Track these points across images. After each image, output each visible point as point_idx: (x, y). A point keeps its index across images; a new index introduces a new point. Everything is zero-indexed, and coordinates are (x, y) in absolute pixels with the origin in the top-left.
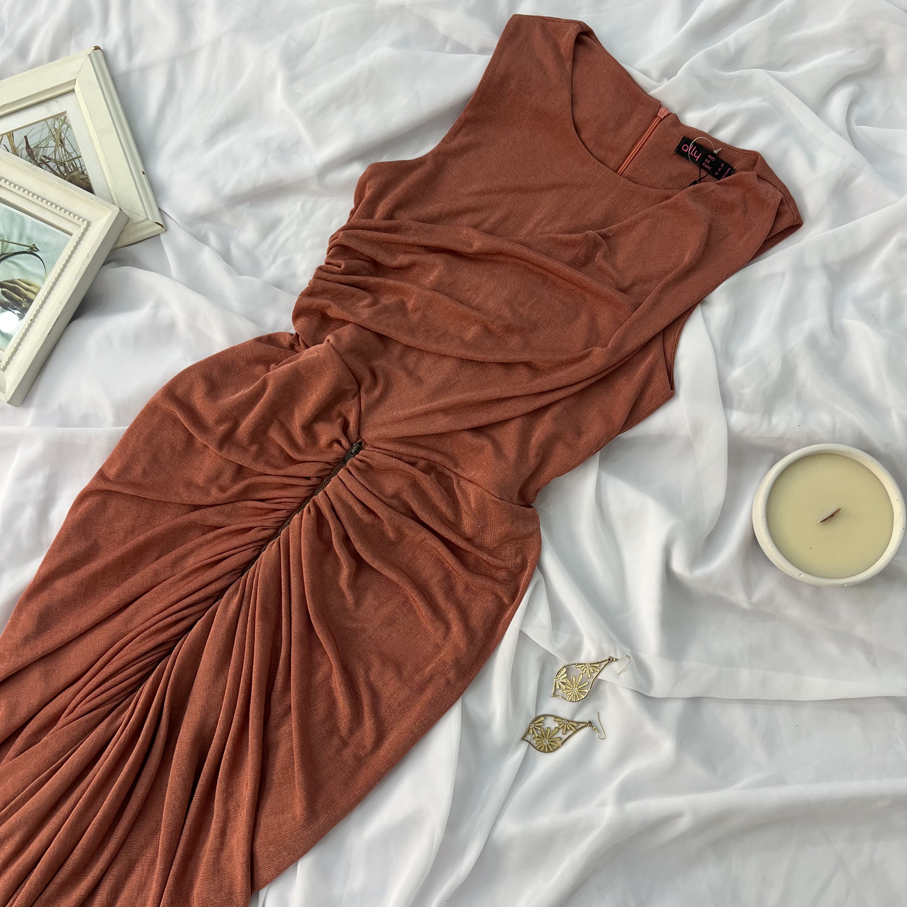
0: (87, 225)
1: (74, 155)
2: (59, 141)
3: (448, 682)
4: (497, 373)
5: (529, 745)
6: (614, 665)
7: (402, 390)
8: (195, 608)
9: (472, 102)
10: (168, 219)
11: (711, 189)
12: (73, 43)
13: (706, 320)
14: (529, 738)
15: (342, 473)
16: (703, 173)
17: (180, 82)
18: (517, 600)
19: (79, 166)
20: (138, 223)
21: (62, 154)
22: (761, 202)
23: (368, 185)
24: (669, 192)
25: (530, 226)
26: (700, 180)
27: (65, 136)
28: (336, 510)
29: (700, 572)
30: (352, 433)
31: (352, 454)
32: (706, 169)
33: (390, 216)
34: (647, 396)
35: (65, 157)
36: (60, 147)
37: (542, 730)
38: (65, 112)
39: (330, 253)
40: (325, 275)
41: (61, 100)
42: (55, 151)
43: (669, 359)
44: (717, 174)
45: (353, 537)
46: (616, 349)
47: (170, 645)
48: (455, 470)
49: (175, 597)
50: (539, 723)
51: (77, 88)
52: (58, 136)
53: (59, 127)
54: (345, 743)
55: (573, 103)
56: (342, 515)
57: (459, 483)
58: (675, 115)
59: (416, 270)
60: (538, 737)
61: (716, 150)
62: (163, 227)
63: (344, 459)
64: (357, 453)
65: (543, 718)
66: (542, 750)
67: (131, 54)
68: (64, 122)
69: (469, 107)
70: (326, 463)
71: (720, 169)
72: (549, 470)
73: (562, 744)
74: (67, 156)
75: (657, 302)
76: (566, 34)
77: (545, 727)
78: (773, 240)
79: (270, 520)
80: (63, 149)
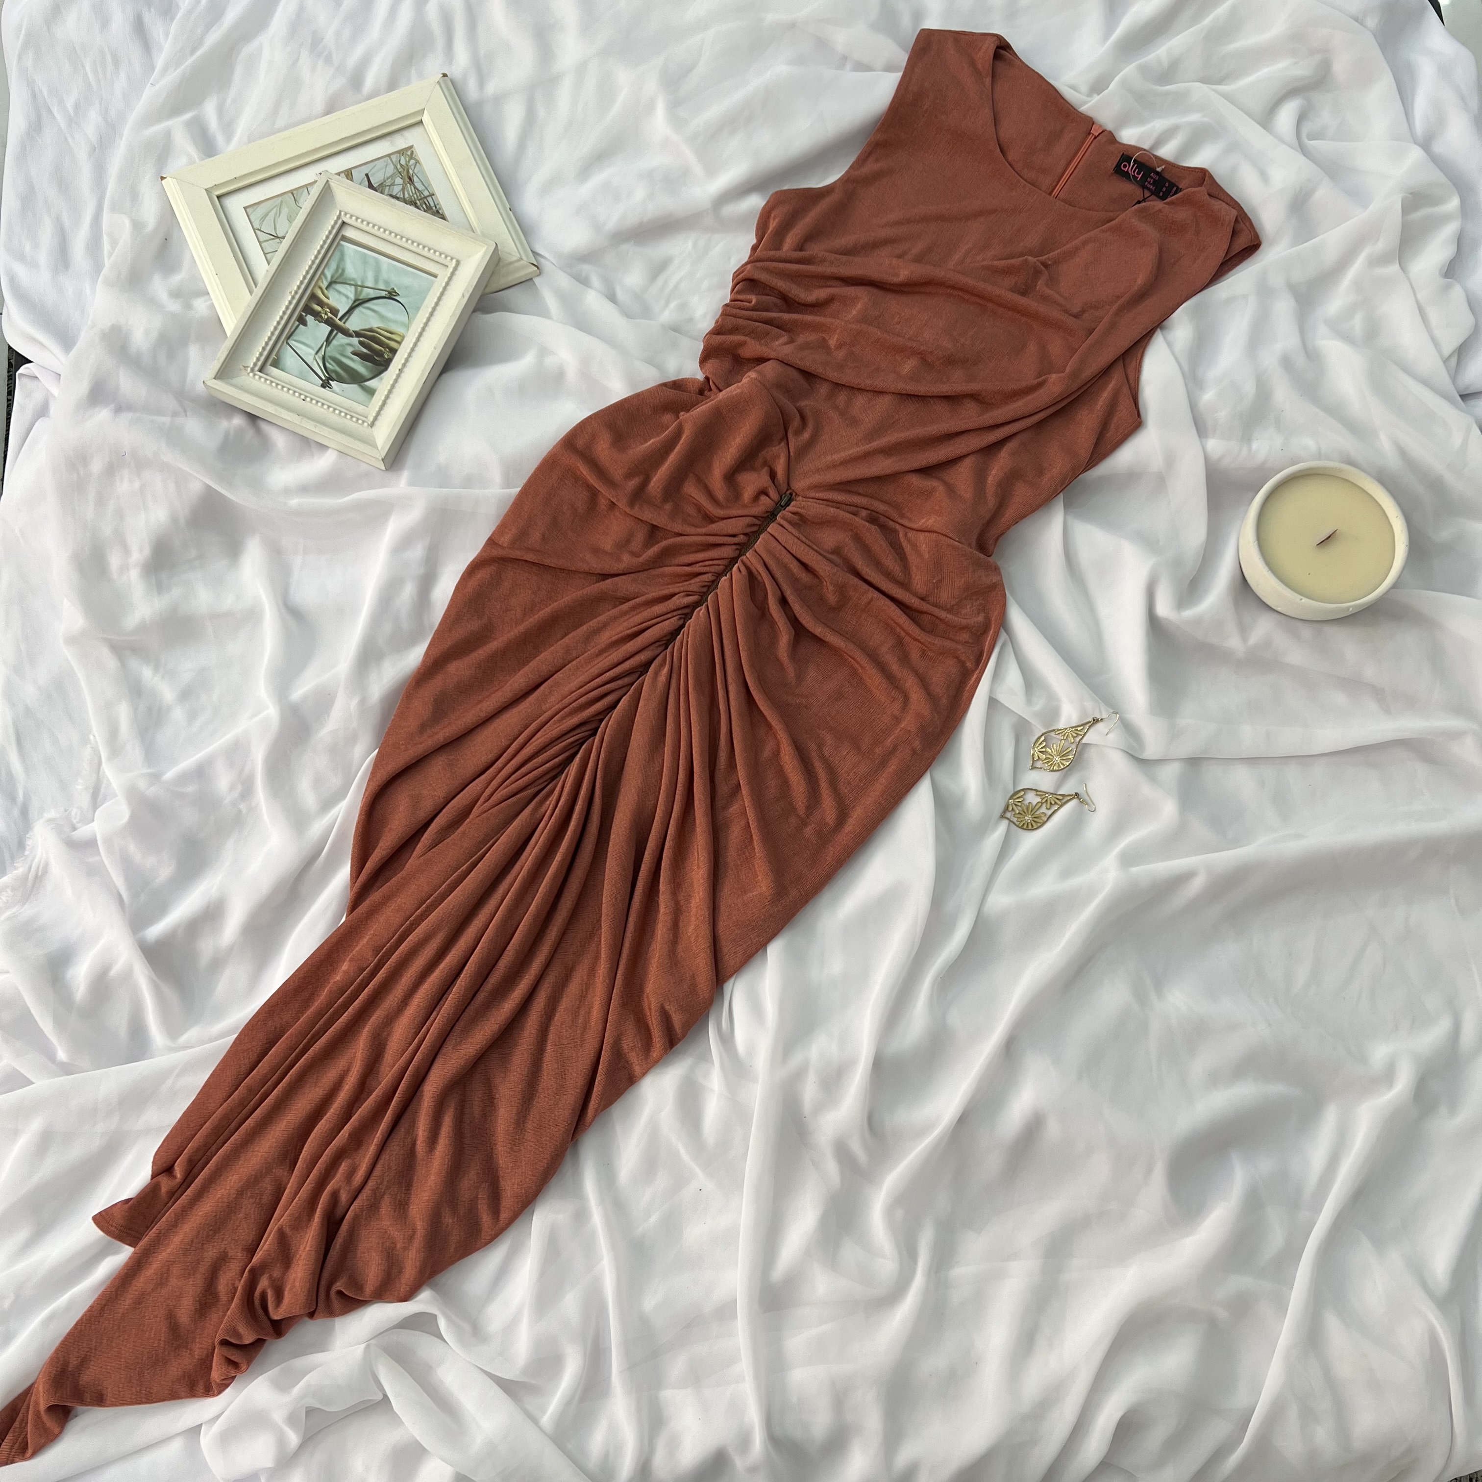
0: (456, 264)
1: (426, 193)
2: (406, 178)
3: (914, 752)
4: (941, 408)
5: (1009, 823)
6: (1100, 726)
7: (834, 431)
8: (620, 683)
9: (883, 124)
10: (542, 260)
11: (1157, 209)
12: (413, 71)
13: (1170, 345)
14: (1008, 815)
15: (772, 528)
16: (1147, 193)
17: (541, 113)
18: (983, 661)
19: (432, 204)
20: (511, 263)
21: (412, 192)
22: (1215, 220)
23: (772, 215)
24: (1111, 214)
25: (957, 256)
26: (1144, 200)
27: (414, 172)
28: (771, 568)
29: (1188, 613)
30: (781, 482)
31: (782, 506)
32: (1149, 189)
33: (800, 247)
34: (1113, 426)
35: (415, 196)
36: (408, 185)
37: (1023, 805)
38: (411, 147)
39: (736, 290)
40: (735, 311)
41: (406, 133)
42: (403, 190)
43: (1133, 385)
44: (1161, 194)
45: (791, 598)
46: (1075, 375)
47: (593, 726)
48: (900, 521)
49: (595, 670)
50: (1018, 798)
51: (426, 118)
52: (405, 172)
53: (406, 163)
54: (804, 823)
55: (996, 121)
56: (778, 574)
57: (906, 535)
58: (1110, 132)
59: (834, 306)
60: (1019, 813)
61: (1158, 167)
62: (538, 268)
63: (773, 513)
64: (788, 505)
65: (1022, 793)
66: (1025, 827)
67: (482, 83)
68: (411, 157)
69: (879, 130)
70: (754, 517)
71: (1164, 189)
72: (1009, 513)
73: (1048, 819)
74: (418, 194)
75: (1112, 326)
76: (983, 47)
77: (1026, 802)
78: (1230, 263)
79: (695, 584)
80: (412, 187)
